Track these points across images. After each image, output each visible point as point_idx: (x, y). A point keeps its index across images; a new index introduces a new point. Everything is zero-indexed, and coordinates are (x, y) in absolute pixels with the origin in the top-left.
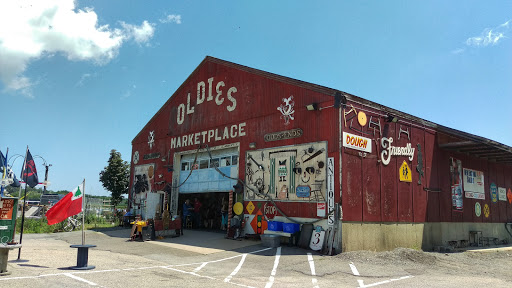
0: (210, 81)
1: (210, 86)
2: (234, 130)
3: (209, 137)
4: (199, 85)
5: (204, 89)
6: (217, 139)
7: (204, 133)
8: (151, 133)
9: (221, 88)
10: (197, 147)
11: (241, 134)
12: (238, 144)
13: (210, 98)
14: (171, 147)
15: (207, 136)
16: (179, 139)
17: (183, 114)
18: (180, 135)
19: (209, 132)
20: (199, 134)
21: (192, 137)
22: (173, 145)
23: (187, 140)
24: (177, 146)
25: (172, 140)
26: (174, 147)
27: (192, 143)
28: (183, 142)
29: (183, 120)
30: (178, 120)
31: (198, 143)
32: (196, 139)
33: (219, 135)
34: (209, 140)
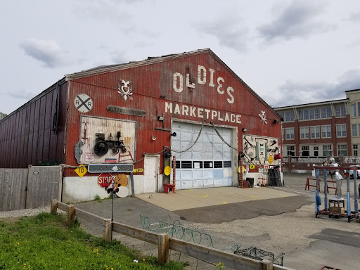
0: (211, 71)
2: (233, 117)
4: (200, 67)
10: (201, 120)
11: (237, 122)
14: (166, 111)
15: (210, 114)
16: (177, 106)
17: (181, 84)
18: (178, 103)
19: (213, 111)
20: (202, 110)
21: (194, 110)
22: (169, 110)
23: (187, 110)
24: (175, 113)
25: (166, 103)
26: (171, 112)
27: (195, 116)
28: (183, 111)
29: (181, 90)
30: (175, 87)
31: (202, 117)
32: (199, 113)
33: (221, 117)
34: (212, 118)
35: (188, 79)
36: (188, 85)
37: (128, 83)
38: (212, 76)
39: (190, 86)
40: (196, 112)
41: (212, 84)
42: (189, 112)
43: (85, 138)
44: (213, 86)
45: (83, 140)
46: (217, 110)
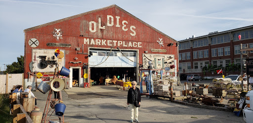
0: (117, 18)
2: (135, 44)
4: (108, 17)
5: (112, 20)
6: (124, 46)
8: (57, 30)
9: (125, 23)
10: (110, 47)
11: (139, 46)
14: (85, 43)
15: (117, 43)
16: (92, 40)
17: (95, 27)
18: (93, 38)
19: (119, 42)
20: (111, 41)
21: (105, 41)
22: (87, 43)
23: (100, 42)
24: (91, 44)
25: (85, 39)
26: (88, 43)
27: (105, 45)
28: (97, 42)
29: (95, 31)
30: (90, 29)
31: (111, 45)
32: (108, 43)
33: (125, 44)
34: (119, 45)
35: (100, 24)
36: (100, 27)
37: (59, 30)
38: (118, 20)
39: (102, 28)
40: (106, 43)
41: (118, 25)
43: (35, 60)
44: (119, 26)
45: (34, 61)
46: (123, 40)
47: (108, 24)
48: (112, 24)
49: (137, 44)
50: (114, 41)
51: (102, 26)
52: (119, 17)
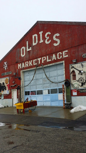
0: (41, 33)
1: (41, 36)
2: (60, 55)
3: (43, 60)
4: (33, 36)
5: (37, 38)
6: (48, 61)
7: (39, 59)
8: (5, 63)
9: (48, 35)
10: (35, 66)
11: (64, 57)
12: (64, 62)
13: (41, 41)
14: (19, 68)
15: (41, 60)
16: (23, 64)
17: (24, 52)
18: (23, 62)
19: (43, 58)
20: (36, 60)
21: (31, 62)
22: (20, 67)
23: (28, 63)
25: (19, 64)
26: (21, 68)
27: (32, 65)
28: (26, 65)
30: (22, 55)
31: (36, 64)
32: (34, 62)
33: (49, 59)
34: (43, 62)
35: (27, 47)
36: (28, 50)
42: (29, 65)
46: (46, 56)
47: (34, 44)
48: (37, 41)
49: (62, 55)
50: (38, 59)
51: (29, 48)
52: (42, 32)
